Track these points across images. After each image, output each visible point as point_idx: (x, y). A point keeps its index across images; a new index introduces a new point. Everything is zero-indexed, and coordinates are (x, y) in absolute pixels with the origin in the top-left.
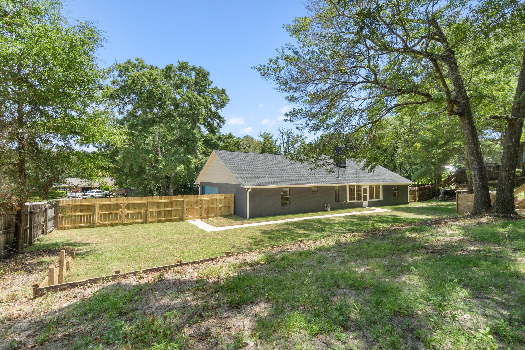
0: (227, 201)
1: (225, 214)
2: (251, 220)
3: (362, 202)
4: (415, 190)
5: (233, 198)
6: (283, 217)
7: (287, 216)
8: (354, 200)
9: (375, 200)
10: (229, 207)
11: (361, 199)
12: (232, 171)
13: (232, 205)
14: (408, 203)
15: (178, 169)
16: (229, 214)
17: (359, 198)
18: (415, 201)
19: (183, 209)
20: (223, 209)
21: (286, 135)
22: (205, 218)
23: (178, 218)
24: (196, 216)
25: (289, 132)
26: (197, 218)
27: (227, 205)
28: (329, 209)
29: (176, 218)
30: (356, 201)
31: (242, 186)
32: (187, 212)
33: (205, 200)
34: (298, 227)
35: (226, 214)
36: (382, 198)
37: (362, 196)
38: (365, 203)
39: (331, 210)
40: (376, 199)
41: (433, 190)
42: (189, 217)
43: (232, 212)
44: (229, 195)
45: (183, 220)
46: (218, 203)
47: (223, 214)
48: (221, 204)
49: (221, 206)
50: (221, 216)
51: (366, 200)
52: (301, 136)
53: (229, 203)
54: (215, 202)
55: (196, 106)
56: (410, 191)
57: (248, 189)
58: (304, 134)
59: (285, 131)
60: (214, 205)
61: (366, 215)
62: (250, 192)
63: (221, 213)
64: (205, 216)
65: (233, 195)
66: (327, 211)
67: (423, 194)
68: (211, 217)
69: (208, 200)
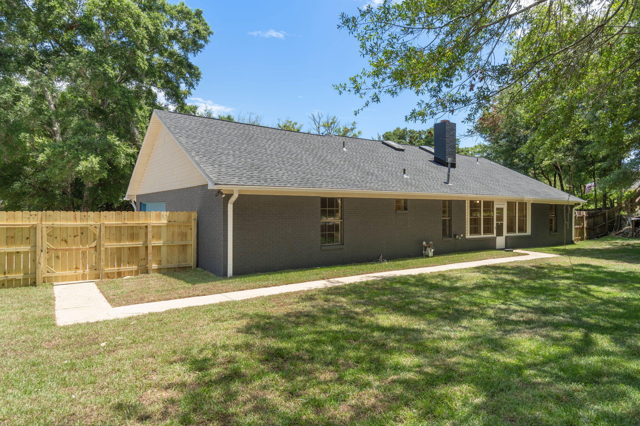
0: (176, 230)
1: (170, 266)
2: (238, 281)
3: (494, 239)
4: (582, 217)
5: (194, 224)
6: (324, 271)
7: (336, 270)
8: (480, 233)
9: (517, 234)
10: (184, 247)
11: (493, 233)
12: (189, 151)
13: (192, 241)
14: (572, 243)
15: (83, 166)
16: (183, 264)
17: (488, 230)
18: (582, 239)
19: (35, 252)
20: (164, 250)
21: (324, 126)
22: (108, 276)
23: (20, 276)
24: (80, 272)
25: (330, 121)
26: (84, 277)
27: (178, 242)
28: (431, 252)
29: (10, 276)
30: (482, 236)
31: (211, 187)
32: (49, 260)
33: (107, 227)
34: (370, 302)
35: (175, 264)
36: (529, 232)
37: (495, 225)
38: (500, 241)
39: (436, 254)
40: (519, 232)
41: (610, 218)
42: (59, 273)
43: (191, 259)
44: (181, 216)
45: (34, 284)
46: (150, 235)
47: (164, 264)
48: (159, 238)
49: (160, 243)
50: (159, 270)
51: (502, 235)
52: (352, 130)
53: (184, 235)
54: (142, 232)
55: (128, 25)
56: (575, 217)
57: (229, 196)
58: (356, 126)
59: (324, 120)
60: (137, 239)
61: (526, 265)
62: (234, 204)
63: (160, 262)
64: (108, 269)
65: (194, 215)
66: (427, 256)
67: (595, 224)
68: (130, 273)
69: (119, 228)
